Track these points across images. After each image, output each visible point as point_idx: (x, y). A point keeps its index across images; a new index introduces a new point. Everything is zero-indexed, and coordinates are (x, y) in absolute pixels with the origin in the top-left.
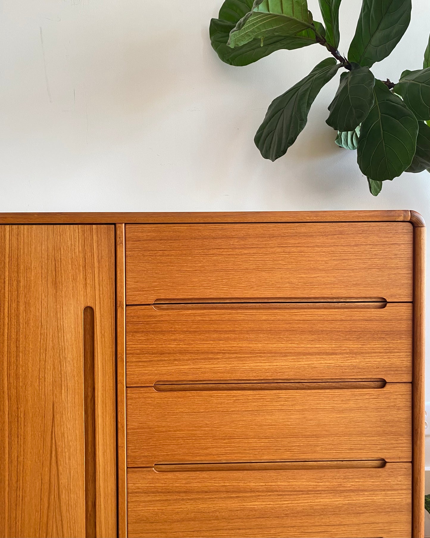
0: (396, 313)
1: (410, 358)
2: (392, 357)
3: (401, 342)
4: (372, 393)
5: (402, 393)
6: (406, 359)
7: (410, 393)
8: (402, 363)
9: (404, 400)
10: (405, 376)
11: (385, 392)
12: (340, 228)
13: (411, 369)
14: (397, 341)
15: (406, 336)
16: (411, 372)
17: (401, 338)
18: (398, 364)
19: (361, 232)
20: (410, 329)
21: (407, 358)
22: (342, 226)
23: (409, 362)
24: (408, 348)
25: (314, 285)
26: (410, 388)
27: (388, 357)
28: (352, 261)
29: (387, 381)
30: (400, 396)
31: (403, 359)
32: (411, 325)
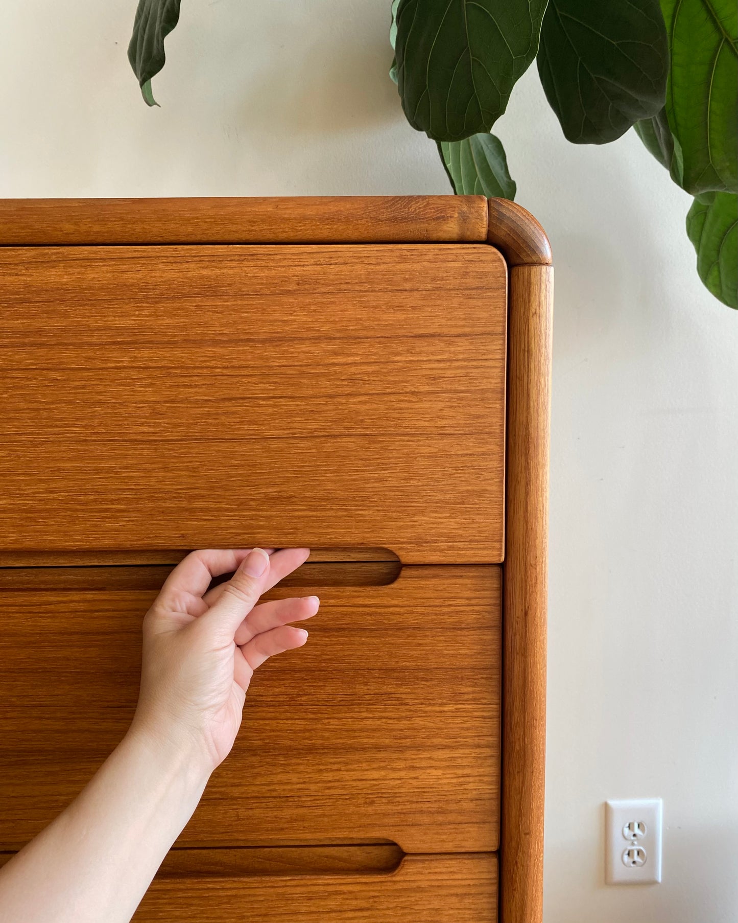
0: (437, 602)
1: (490, 770)
2: (424, 764)
3: (458, 710)
4: (350, 892)
5: (460, 891)
6: (475, 771)
7: (494, 888)
8: (461, 784)
9: (467, 914)
10: (473, 830)
11: (398, 886)
12: (204, 268)
13: (494, 805)
14: (442, 704)
15: (477, 689)
16: (495, 818)
17: (455, 697)
18: (446, 788)
19: (293, 286)
20: (492, 660)
21: (481, 766)
22: (214, 260)
23: (489, 783)
24: (485, 732)
25: (112, 502)
26: (489, 872)
27: (409, 763)
28: (259, 406)
29: (407, 845)
30: (454, 900)
31: (467, 771)
32: (495, 647)
